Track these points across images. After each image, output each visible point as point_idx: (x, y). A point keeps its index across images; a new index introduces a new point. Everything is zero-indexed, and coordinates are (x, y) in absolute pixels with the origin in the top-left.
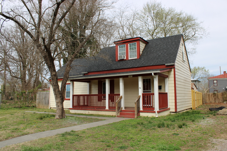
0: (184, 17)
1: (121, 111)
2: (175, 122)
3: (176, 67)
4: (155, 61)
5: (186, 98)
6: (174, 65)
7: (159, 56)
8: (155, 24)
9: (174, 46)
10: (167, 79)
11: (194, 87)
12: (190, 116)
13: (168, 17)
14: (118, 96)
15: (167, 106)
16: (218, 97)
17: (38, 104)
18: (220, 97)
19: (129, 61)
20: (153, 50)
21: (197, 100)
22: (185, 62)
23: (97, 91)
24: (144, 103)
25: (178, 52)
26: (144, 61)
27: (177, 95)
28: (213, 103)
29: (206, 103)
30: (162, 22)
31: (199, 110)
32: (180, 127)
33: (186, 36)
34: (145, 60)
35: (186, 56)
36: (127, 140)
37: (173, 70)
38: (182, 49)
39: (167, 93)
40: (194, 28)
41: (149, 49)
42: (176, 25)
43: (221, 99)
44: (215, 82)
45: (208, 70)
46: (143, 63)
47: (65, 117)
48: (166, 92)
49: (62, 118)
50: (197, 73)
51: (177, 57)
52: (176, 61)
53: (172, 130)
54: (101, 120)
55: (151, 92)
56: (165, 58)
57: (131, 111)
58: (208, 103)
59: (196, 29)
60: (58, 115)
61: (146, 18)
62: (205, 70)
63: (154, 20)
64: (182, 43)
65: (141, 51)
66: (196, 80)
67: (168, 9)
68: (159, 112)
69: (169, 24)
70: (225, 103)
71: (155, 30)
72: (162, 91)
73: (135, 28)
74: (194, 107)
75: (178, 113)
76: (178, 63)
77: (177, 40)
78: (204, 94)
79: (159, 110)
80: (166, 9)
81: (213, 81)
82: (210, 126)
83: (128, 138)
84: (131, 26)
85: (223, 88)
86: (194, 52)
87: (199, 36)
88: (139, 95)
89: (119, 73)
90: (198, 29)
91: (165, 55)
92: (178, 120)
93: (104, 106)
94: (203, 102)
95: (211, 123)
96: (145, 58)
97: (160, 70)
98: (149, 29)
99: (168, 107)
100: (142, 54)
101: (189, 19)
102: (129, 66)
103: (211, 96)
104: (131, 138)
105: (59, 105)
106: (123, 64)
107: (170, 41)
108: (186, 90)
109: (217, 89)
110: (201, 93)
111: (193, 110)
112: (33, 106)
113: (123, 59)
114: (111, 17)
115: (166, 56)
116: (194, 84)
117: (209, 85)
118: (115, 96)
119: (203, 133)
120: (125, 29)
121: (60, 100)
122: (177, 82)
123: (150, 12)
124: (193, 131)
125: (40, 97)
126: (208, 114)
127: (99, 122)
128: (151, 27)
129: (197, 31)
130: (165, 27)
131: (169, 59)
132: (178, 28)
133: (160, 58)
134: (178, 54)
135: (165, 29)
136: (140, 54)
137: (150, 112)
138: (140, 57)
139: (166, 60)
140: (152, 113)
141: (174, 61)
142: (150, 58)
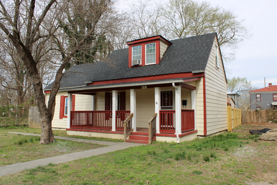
0: (221, 13)
2: (201, 152)
3: (206, 76)
4: (179, 68)
5: (219, 116)
6: (203, 73)
7: (185, 61)
8: (184, 22)
9: (205, 48)
10: (195, 91)
11: (231, 102)
12: (222, 142)
13: (201, 13)
14: (128, 114)
15: (194, 127)
16: (261, 115)
18: (264, 114)
19: (146, 68)
20: (177, 54)
21: (235, 120)
22: (219, 69)
24: (161, 124)
25: (210, 56)
26: (164, 68)
27: (207, 113)
28: (255, 123)
29: (246, 123)
30: (192, 19)
31: (236, 133)
32: (207, 160)
33: (223, 37)
34: (166, 66)
35: (221, 62)
36: (125, 180)
37: (202, 79)
38: (215, 52)
39: (193, 111)
40: (233, 27)
41: (173, 52)
42: (211, 24)
43: (265, 117)
44: (258, 96)
45: (250, 82)
46: (164, 70)
47: (54, 142)
48: (193, 109)
49: (49, 143)
50: (237, 85)
51: (208, 62)
52: (207, 68)
53: (194, 164)
54: (102, 146)
55: (173, 108)
56: (192, 64)
57: (145, 133)
58: (249, 122)
59: (236, 29)
60: (43, 138)
61: (173, 14)
62: (246, 81)
63: (183, 16)
64: (215, 45)
65: (162, 54)
66: (235, 94)
67: (201, 3)
68: (181, 136)
69: (202, 22)
70: (270, 123)
71: (184, 29)
72: (187, 108)
73: (158, 27)
74: (230, 129)
75: (208, 137)
76: (209, 70)
77: (209, 40)
78: (244, 111)
79: (182, 134)
80: (199, 4)
81: (256, 95)
82: (248, 158)
83: (125, 178)
84: (155, 25)
85: (268, 104)
86: (232, 58)
87: (239, 38)
88: (156, 113)
89: (130, 83)
90: (239, 29)
91: (192, 59)
92: (206, 148)
93: (110, 126)
94: (243, 121)
95: (250, 155)
96: (166, 63)
97: (183, 79)
98: (176, 28)
99: (195, 129)
100: (162, 59)
101: (227, 16)
102: (145, 73)
103: (252, 114)
104: (132, 178)
105: (44, 125)
106: (137, 71)
107: (201, 41)
108: (221, 106)
109: (260, 105)
110: (240, 110)
111: (229, 133)
112: (25, 125)
113: (138, 65)
114: (129, 12)
115: (194, 61)
116: (232, 99)
117: (250, 100)
118: (126, 114)
119: (237, 173)
120: (146, 28)
121: (46, 119)
122: (207, 96)
123: (178, 6)
124: (224, 168)
125: (33, 113)
126: (247, 139)
127: (97, 149)
128: (179, 26)
129: (236, 32)
130: (197, 25)
131: (198, 64)
132: (213, 28)
133: (186, 63)
134: (210, 58)
135: (197, 29)
136: (160, 58)
137: (170, 135)
138: (159, 61)
139: (194, 66)
140: (172, 137)
141: (203, 68)
142: (173, 63)
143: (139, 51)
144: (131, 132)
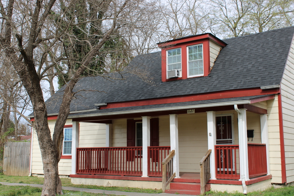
1: (173, 181)
3: (282, 92)
4: (240, 81)
6: (278, 89)
7: (249, 70)
8: (240, 7)
9: (279, 51)
10: (266, 116)
14: (167, 151)
17: (7, 167)
19: (188, 82)
20: (235, 60)
23: (125, 140)
24: (218, 165)
25: (288, 63)
26: (217, 82)
27: (286, 149)
30: (253, 2)
34: (219, 80)
37: (276, 98)
39: (264, 146)
41: (229, 57)
42: (283, 8)
46: (216, 85)
47: (62, 193)
48: (263, 142)
49: (56, 195)
51: (285, 72)
52: (283, 81)
55: (233, 142)
56: (260, 75)
60: (47, 188)
65: (212, 60)
68: (248, 184)
71: (240, 18)
72: (255, 141)
73: (199, 16)
75: (288, 185)
76: (287, 84)
77: (284, 39)
79: (250, 180)
84: (193, 12)
88: (209, 149)
89: (169, 105)
91: (260, 68)
93: (139, 170)
96: (220, 74)
97: (250, 99)
98: (227, 17)
99: (268, 174)
100: (213, 68)
102: (188, 91)
105: (49, 169)
107: (271, 40)
113: (177, 78)
115: (262, 70)
118: (160, 151)
120: (180, 17)
121: (52, 159)
122: (284, 123)
125: (11, 152)
128: (233, 14)
130: (261, 12)
131: (269, 76)
132: (286, 14)
133: (250, 74)
134: (287, 65)
135: (259, 17)
136: (209, 67)
137: (231, 182)
138: (209, 72)
139: (263, 79)
140: (236, 185)
141: (278, 81)
142: (230, 74)
143: (178, 57)
144: (172, 178)
